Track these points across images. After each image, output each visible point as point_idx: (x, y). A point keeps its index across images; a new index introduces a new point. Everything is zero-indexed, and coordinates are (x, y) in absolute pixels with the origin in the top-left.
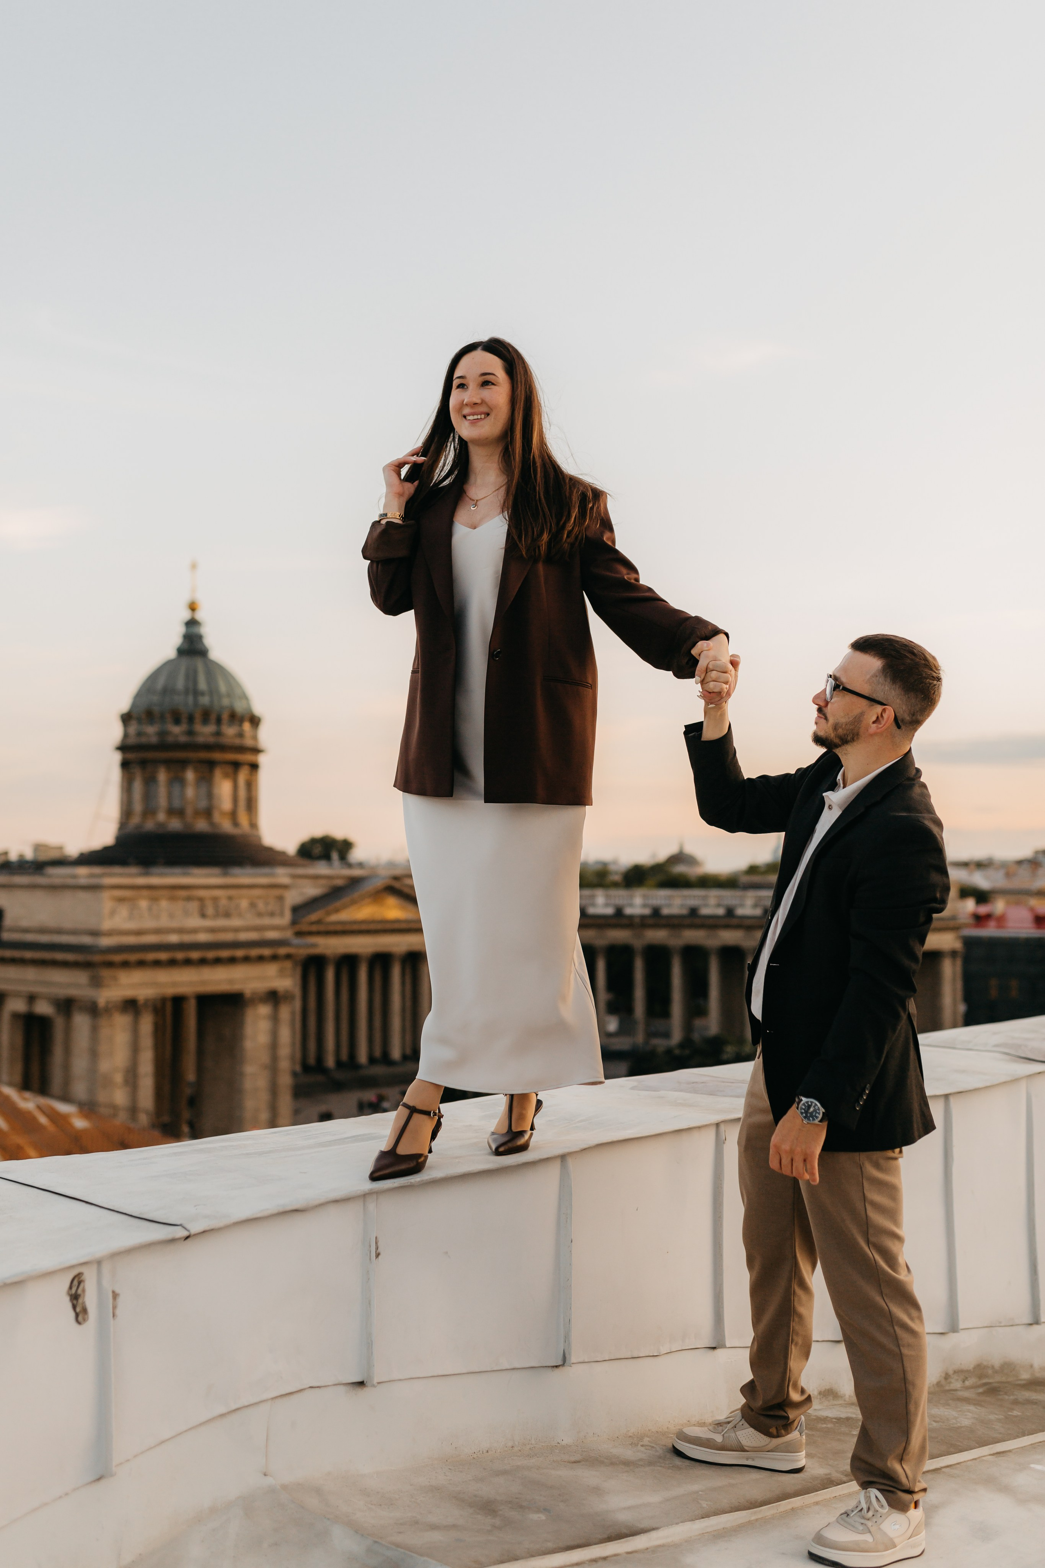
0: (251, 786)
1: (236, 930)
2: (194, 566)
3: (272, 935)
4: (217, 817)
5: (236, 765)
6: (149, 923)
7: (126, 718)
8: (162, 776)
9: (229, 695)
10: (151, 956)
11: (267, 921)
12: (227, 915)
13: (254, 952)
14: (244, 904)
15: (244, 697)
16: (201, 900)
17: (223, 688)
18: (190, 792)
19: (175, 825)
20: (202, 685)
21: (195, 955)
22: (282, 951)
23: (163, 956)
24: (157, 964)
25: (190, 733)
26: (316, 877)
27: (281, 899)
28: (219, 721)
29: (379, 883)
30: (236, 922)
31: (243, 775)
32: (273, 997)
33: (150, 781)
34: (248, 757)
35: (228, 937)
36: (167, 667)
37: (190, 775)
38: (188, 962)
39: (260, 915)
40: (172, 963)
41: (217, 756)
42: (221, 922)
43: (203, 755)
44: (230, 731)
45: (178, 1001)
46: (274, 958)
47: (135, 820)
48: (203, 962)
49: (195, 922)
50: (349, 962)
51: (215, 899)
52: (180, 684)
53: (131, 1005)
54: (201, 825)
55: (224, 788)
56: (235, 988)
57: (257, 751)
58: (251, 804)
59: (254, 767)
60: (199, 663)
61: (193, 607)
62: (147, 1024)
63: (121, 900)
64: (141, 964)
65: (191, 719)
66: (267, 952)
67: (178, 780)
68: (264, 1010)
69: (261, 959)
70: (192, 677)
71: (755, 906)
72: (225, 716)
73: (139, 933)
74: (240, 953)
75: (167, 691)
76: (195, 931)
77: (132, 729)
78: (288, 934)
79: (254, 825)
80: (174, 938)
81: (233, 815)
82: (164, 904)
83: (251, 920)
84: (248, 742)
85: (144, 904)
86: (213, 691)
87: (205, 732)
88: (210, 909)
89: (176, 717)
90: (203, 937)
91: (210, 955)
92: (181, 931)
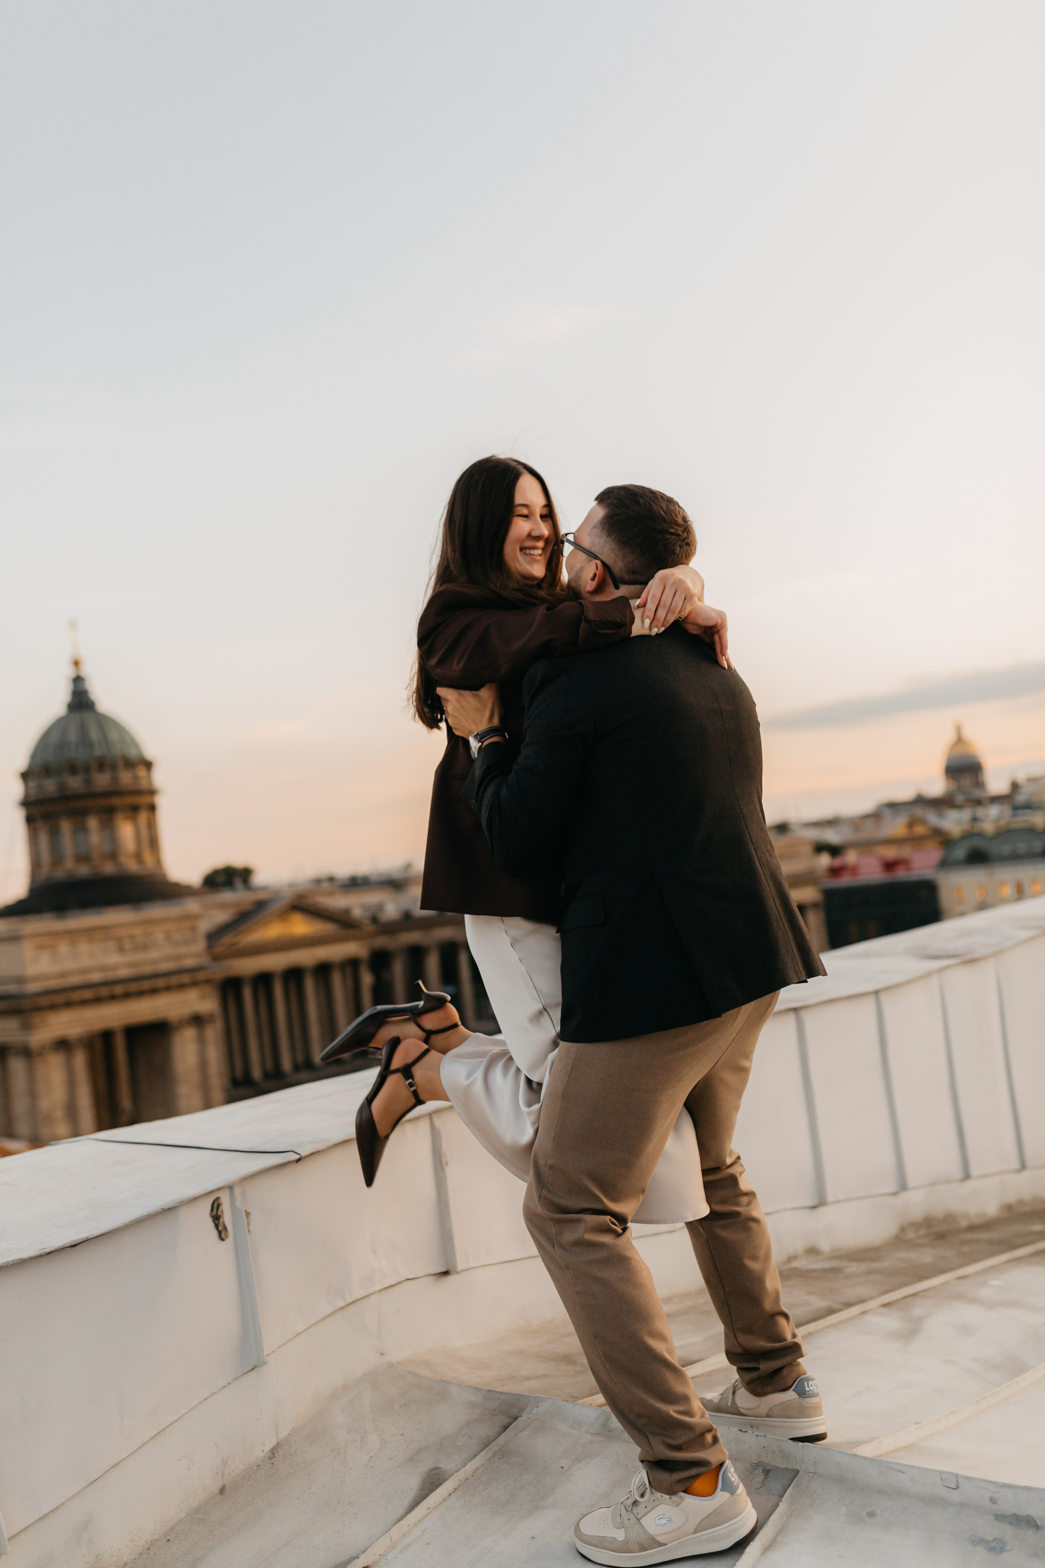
0: (152, 826)
1: (156, 962)
2: (73, 625)
3: (190, 962)
4: (123, 859)
5: (135, 809)
6: (70, 965)
7: (25, 776)
8: (66, 826)
9: (120, 744)
11: (184, 950)
12: (144, 947)
13: (174, 980)
14: (159, 936)
15: (134, 742)
16: (119, 940)
17: (113, 735)
18: (94, 838)
19: (83, 871)
20: (94, 737)
21: (118, 990)
22: (201, 976)
23: (88, 995)
24: (84, 1003)
25: (88, 782)
26: (223, 906)
27: (193, 929)
28: (114, 768)
29: (283, 903)
30: (153, 954)
31: (143, 817)
32: (198, 1020)
33: (54, 833)
34: (146, 800)
35: (147, 969)
36: (59, 725)
37: (93, 823)
38: (113, 998)
39: (176, 945)
40: (98, 1000)
41: (116, 801)
42: (140, 956)
43: (104, 802)
44: (125, 777)
45: (107, 1036)
46: (195, 984)
47: (45, 870)
48: (127, 996)
49: (114, 958)
50: (263, 980)
51: (132, 937)
52: (73, 736)
53: (63, 1045)
54: (108, 869)
55: (126, 831)
56: (162, 1016)
57: (152, 792)
58: (154, 843)
59: (152, 808)
60: (88, 717)
61: (76, 663)
62: (80, 1060)
63: (42, 947)
64: (69, 1005)
65: (87, 770)
66: (186, 978)
67: (81, 828)
68: (190, 1033)
69: (181, 987)
70: (83, 730)
72: (119, 763)
73: (63, 975)
74: (160, 983)
75: (62, 745)
76: (115, 967)
77: (32, 784)
78: (204, 960)
79: (158, 861)
80: (96, 977)
81: (138, 855)
82: (84, 947)
83: (168, 950)
84: (143, 784)
85: (63, 948)
86: (105, 740)
87: (102, 780)
88: (127, 945)
89: (73, 769)
90: (124, 972)
91: (133, 988)
92: (102, 969)
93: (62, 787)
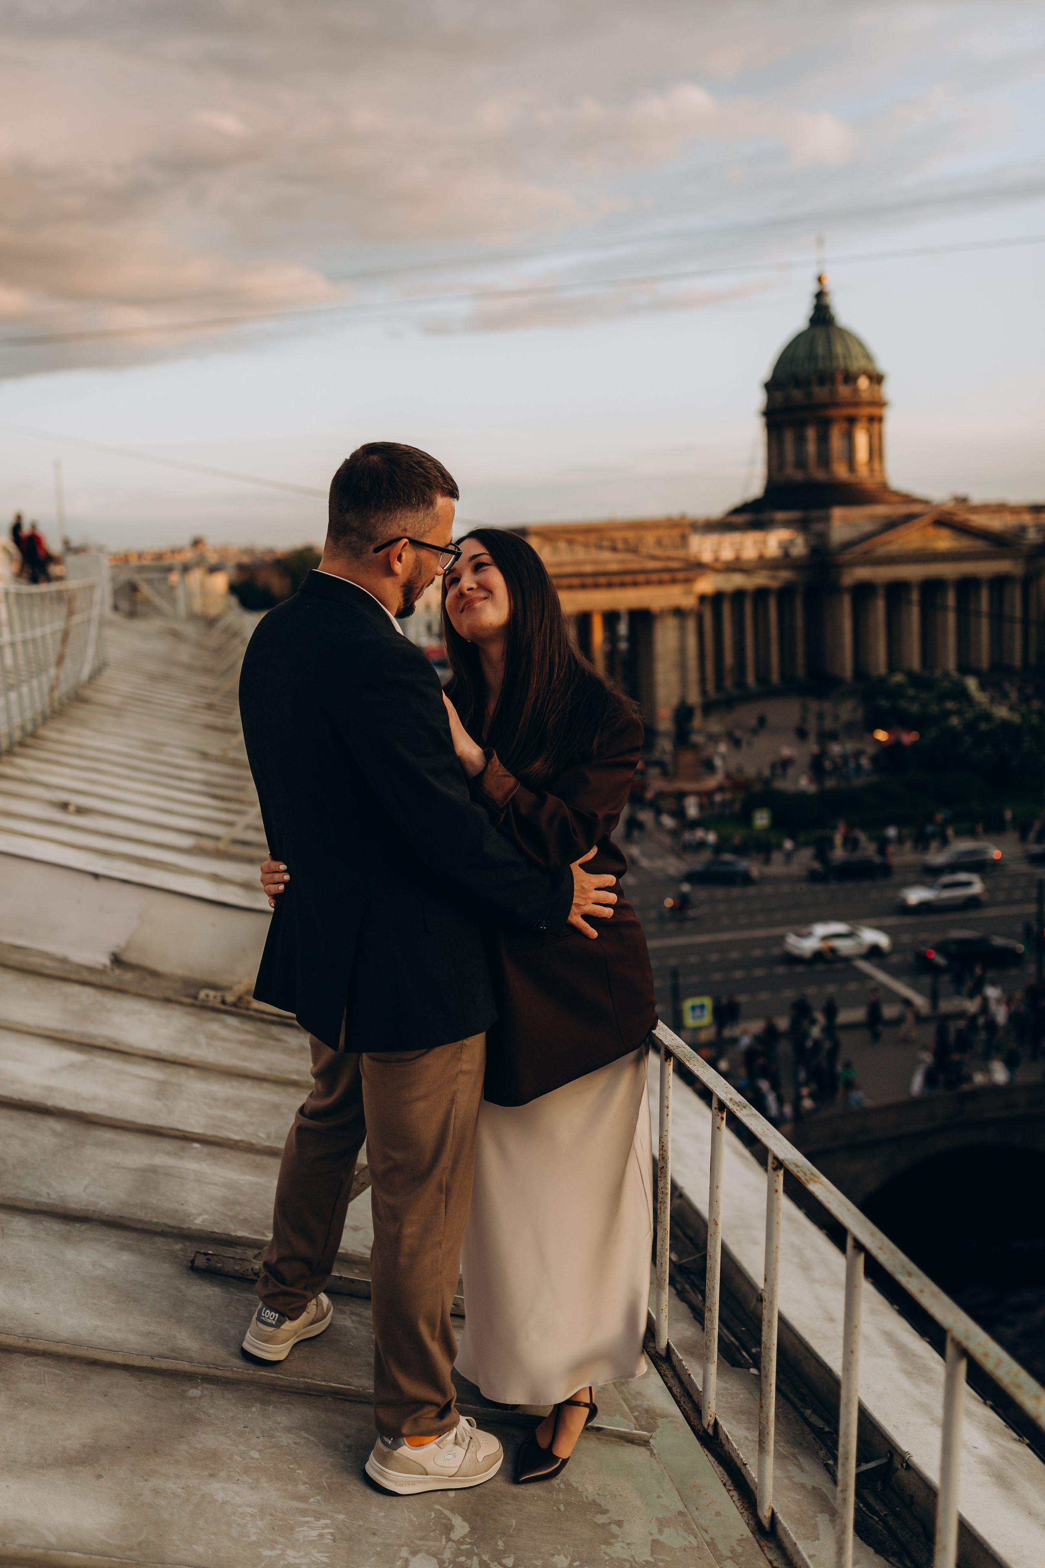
4: (835, 468)
5: (852, 421)
6: (566, 556)
8: (789, 436)
9: (845, 357)
11: (671, 551)
14: (652, 538)
17: (839, 349)
18: (811, 448)
19: (799, 476)
20: (820, 350)
21: (603, 580)
25: (809, 394)
32: (681, 613)
33: (783, 440)
34: (874, 411)
35: (635, 565)
37: (811, 433)
38: (596, 586)
39: (666, 547)
41: (834, 413)
42: (629, 556)
43: (822, 413)
46: (676, 582)
48: (609, 586)
49: (606, 557)
51: (625, 537)
56: (646, 605)
60: (825, 329)
61: (820, 279)
65: (809, 383)
67: (801, 438)
68: (672, 624)
70: (812, 345)
72: (840, 378)
75: (794, 360)
87: (820, 393)
89: (798, 382)
90: (613, 567)
91: (616, 579)
92: (595, 562)
93: (788, 399)
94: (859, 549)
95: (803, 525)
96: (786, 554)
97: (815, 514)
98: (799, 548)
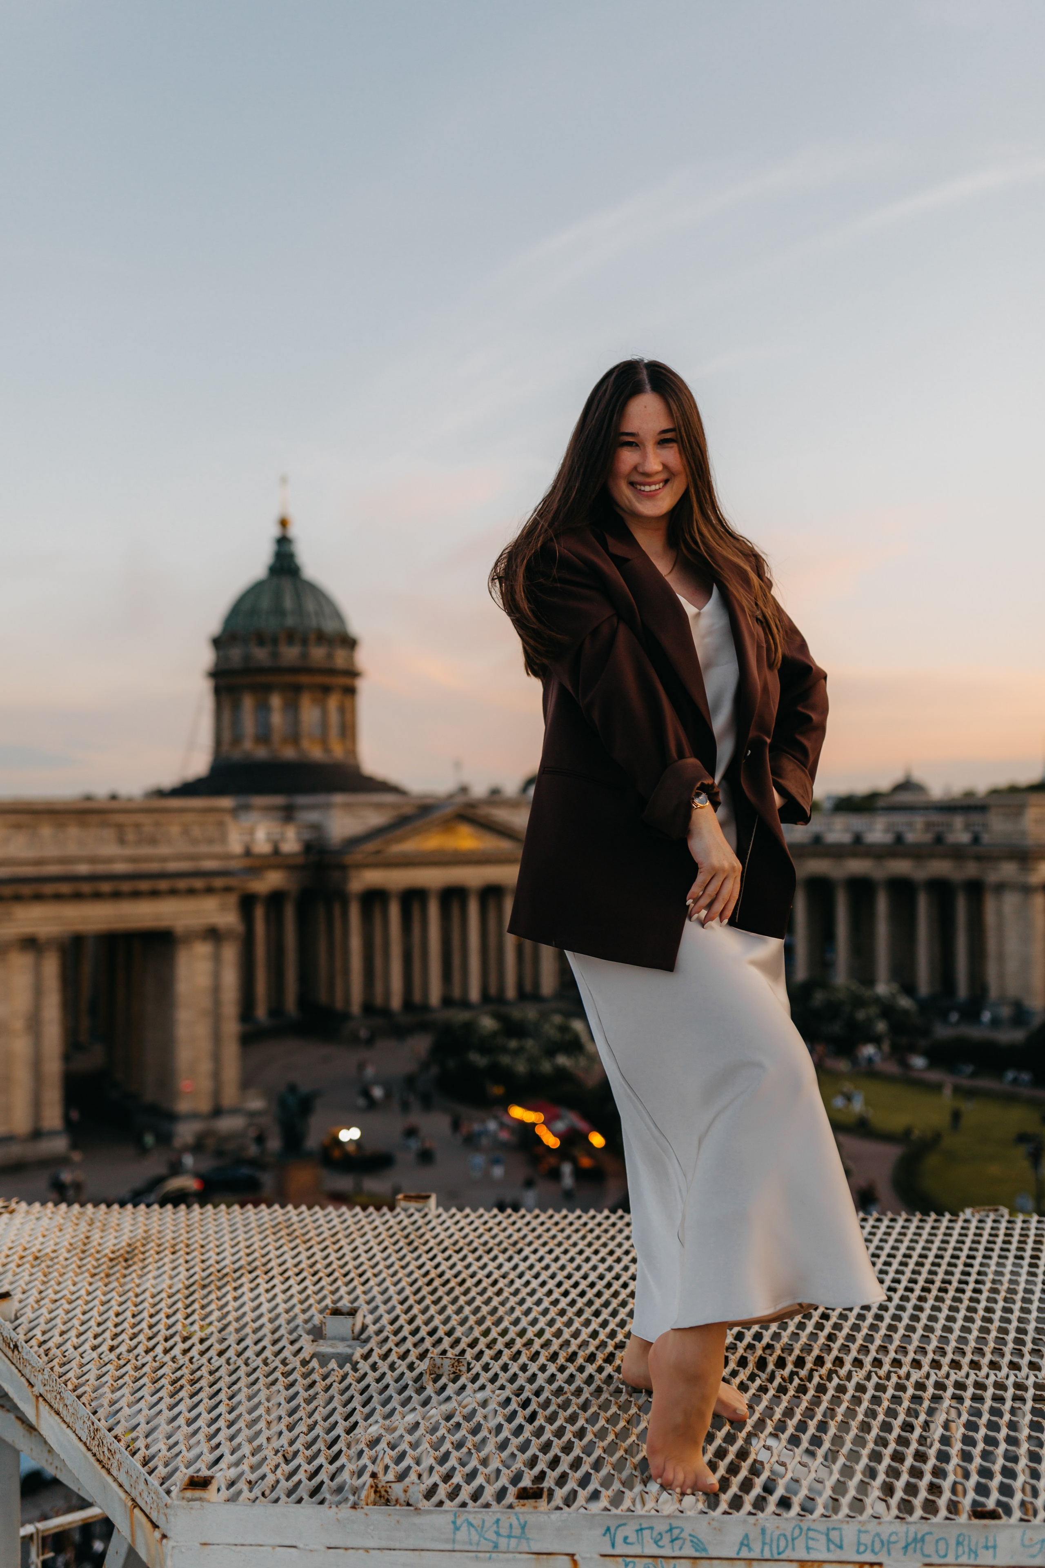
0: (347, 711)
1: (164, 859)
2: (284, 480)
3: (210, 865)
4: (306, 744)
5: (326, 690)
6: (51, 851)
7: (217, 642)
8: (248, 703)
10: (48, 889)
11: (202, 849)
12: (153, 841)
13: (182, 884)
14: (175, 830)
15: (337, 615)
16: (120, 827)
17: (312, 606)
18: (277, 719)
19: (261, 753)
20: (288, 604)
21: (106, 887)
22: (221, 882)
23: (65, 888)
24: (58, 897)
25: (275, 655)
28: (305, 642)
29: (448, 810)
30: (163, 850)
31: (336, 700)
32: (213, 934)
34: (347, 681)
35: (152, 867)
36: (257, 588)
37: (276, 701)
38: (97, 896)
39: (195, 842)
40: (77, 897)
41: (304, 679)
42: (144, 851)
43: (289, 679)
44: (318, 653)
46: (209, 891)
47: (226, 749)
48: (116, 895)
49: (111, 849)
51: (138, 826)
52: (265, 605)
53: (30, 943)
54: (289, 753)
55: (311, 714)
56: (164, 924)
57: (353, 674)
58: (348, 731)
59: (351, 691)
60: (287, 584)
61: (284, 523)
62: (51, 965)
63: (18, 827)
65: (275, 641)
66: (199, 884)
67: (263, 707)
68: (203, 949)
69: (191, 892)
70: (278, 596)
71: (887, 831)
72: (312, 637)
73: (40, 862)
74: (163, 885)
75: (253, 612)
76: (110, 860)
77: (221, 652)
79: (352, 752)
80: (83, 869)
81: (324, 741)
84: (342, 665)
85: (46, 831)
86: (300, 610)
87: (290, 654)
88: (131, 836)
89: (261, 639)
90: (120, 868)
91: (126, 887)
92: (93, 860)
93: (247, 658)
94: (370, 847)
95: (288, 814)
96: (276, 852)
97: (301, 800)
98: (291, 843)
